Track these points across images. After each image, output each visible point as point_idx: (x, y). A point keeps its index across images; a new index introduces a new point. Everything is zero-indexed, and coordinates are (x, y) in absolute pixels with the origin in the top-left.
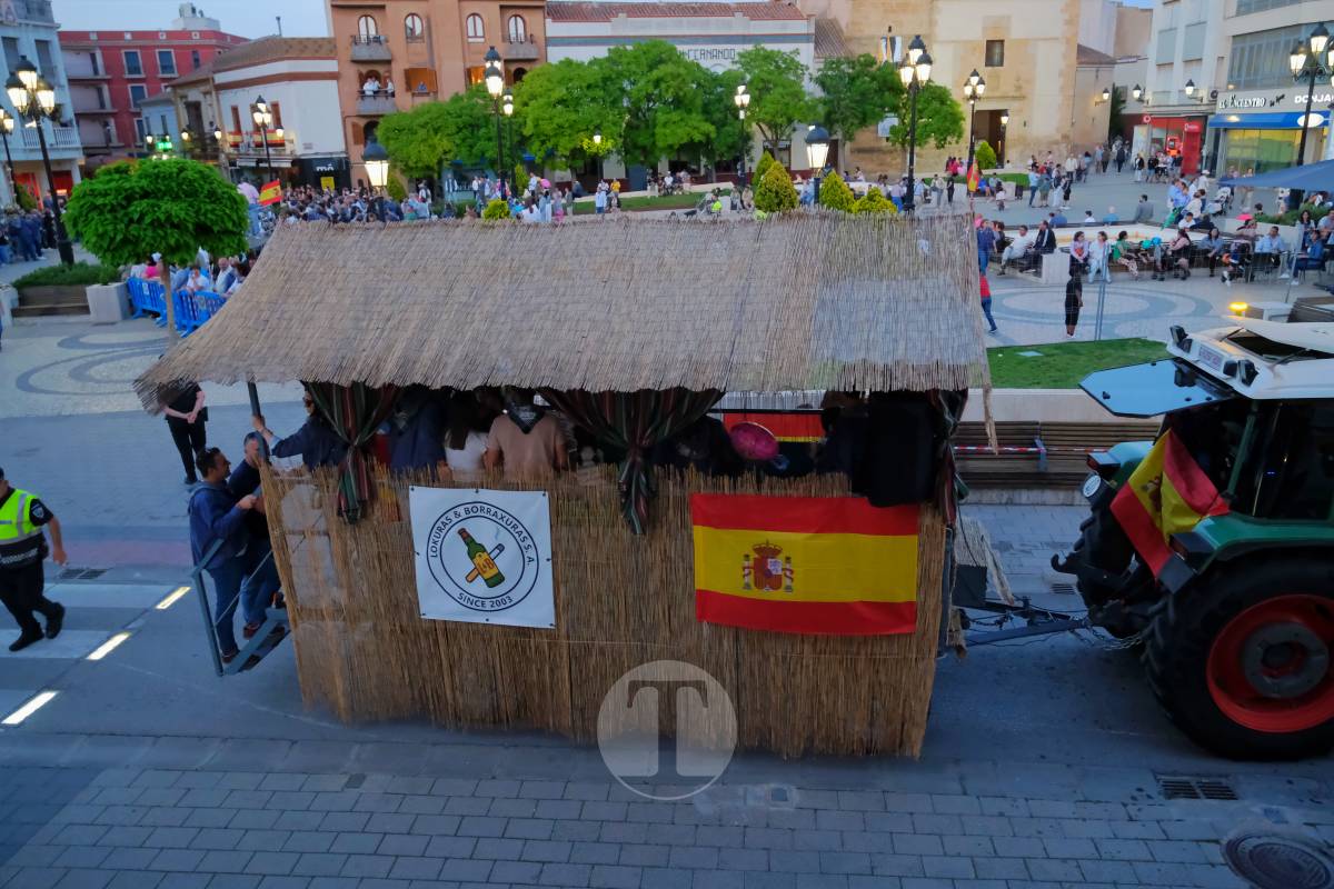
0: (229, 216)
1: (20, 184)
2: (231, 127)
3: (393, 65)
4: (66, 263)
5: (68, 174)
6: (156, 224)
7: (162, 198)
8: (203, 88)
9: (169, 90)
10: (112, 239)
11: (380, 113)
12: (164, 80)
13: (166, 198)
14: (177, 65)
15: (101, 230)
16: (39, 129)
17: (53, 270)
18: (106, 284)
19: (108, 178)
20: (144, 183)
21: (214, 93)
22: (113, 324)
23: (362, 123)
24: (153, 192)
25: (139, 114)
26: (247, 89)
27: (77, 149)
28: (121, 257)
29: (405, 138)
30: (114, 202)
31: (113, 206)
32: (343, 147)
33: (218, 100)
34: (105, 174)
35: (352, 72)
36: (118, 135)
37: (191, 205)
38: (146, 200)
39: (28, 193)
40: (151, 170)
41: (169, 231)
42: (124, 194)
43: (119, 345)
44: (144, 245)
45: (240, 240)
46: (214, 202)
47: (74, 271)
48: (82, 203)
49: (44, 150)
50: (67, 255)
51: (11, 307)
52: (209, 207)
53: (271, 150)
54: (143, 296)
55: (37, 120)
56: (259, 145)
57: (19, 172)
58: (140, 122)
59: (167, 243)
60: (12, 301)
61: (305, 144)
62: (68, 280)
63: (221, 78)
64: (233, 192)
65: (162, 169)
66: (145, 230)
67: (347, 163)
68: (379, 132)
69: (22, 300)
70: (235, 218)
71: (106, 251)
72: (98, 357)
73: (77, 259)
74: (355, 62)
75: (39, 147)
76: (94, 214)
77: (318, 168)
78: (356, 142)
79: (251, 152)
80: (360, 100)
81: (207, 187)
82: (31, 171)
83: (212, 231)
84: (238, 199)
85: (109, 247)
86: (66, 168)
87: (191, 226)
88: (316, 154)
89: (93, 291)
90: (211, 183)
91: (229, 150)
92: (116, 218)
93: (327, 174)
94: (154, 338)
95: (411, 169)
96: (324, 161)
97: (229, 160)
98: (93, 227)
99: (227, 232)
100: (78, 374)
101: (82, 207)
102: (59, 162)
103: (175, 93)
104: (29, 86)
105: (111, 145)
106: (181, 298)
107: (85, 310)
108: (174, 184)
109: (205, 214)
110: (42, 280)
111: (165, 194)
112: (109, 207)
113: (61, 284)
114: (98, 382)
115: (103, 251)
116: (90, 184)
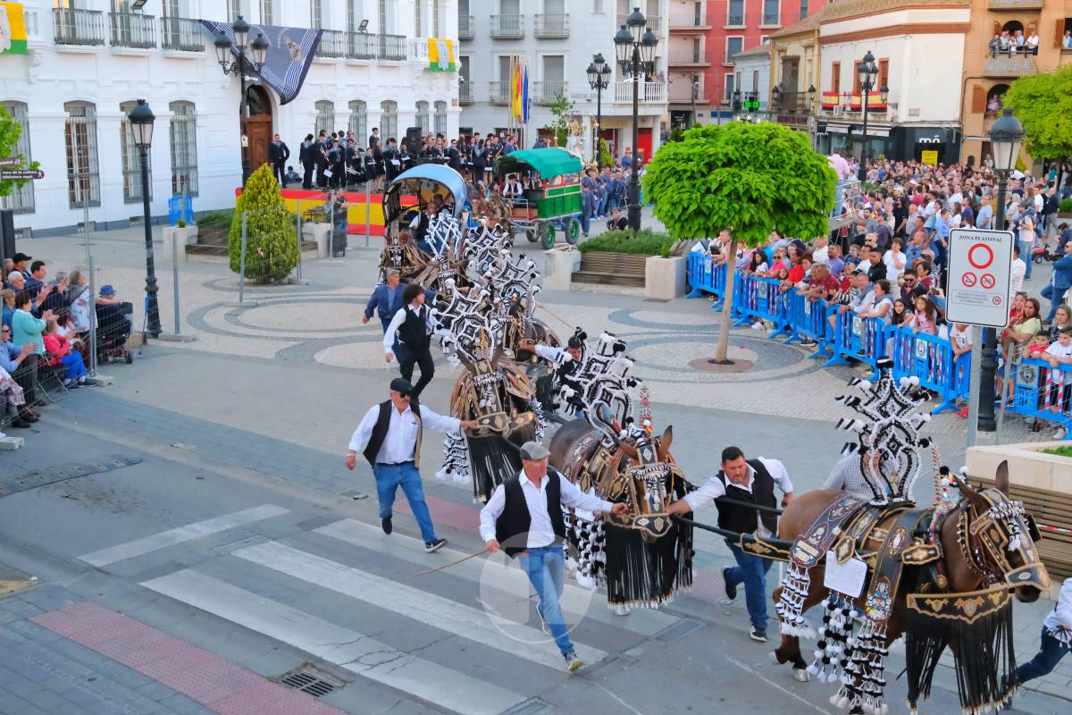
0: (814, 194)
1: (603, 139)
2: (827, 85)
3: (1043, 13)
4: (632, 229)
5: (650, 130)
6: (734, 196)
7: (745, 168)
8: (805, 42)
9: (768, 42)
10: (685, 209)
11: (1015, 75)
12: (764, 31)
13: (749, 167)
14: (782, 15)
15: (676, 198)
16: (636, 85)
18: (667, 256)
19: (694, 141)
20: (730, 149)
21: (816, 47)
22: (665, 301)
23: (988, 86)
24: (737, 160)
25: (731, 68)
26: (854, 42)
27: (664, 105)
28: (690, 228)
29: (1041, 106)
30: (695, 169)
31: (693, 172)
32: (957, 115)
33: (820, 55)
34: (692, 137)
35: (986, 24)
36: (706, 90)
37: (773, 178)
38: (727, 169)
39: (608, 150)
40: (740, 135)
41: (745, 205)
42: (707, 160)
43: (668, 326)
44: (716, 218)
45: (820, 221)
46: (800, 176)
47: (638, 238)
48: (663, 167)
49: (635, 106)
51: (572, 270)
52: (793, 181)
53: (870, 116)
54: (702, 274)
55: (636, 75)
56: (856, 109)
57: (604, 127)
58: (730, 77)
59: (740, 220)
60: (574, 265)
61: (910, 110)
62: (631, 248)
63: (827, 30)
64: (823, 167)
65: (752, 137)
66: (720, 201)
67: (959, 135)
68: (1007, 100)
69: (583, 264)
70: (820, 196)
71: (676, 222)
72: (645, 337)
73: (644, 226)
74: (991, 10)
75: (632, 102)
76: (672, 180)
77: (920, 141)
78: (975, 110)
79: (846, 116)
80: (990, 58)
81: (795, 157)
82: (617, 127)
83: (791, 209)
84: (827, 175)
85: (680, 217)
86: (648, 125)
87: (769, 202)
88: (923, 121)
89: (653, 262)
90: (800, 154)
91: (820, 112)
92: (694, 186)
93: (931, 147)
94: (705, 323)
95: (1043, 146)
96: (930, 131)
97: (819, 123)
98: (669, 194)
99: (808, 212)
101: (662, 172)
102: (645, 118)
103: (774, 47)
104: (636, 40)
105: (696, 101)
106: (742, 281)
107: (641, 282)
108: (760, 153)
109: (788, 189)
110: (606, 245)
111: (749, 164)
112: (689, 174)
113: (624, 251)
115: (673, 221)
116: (673, 147)
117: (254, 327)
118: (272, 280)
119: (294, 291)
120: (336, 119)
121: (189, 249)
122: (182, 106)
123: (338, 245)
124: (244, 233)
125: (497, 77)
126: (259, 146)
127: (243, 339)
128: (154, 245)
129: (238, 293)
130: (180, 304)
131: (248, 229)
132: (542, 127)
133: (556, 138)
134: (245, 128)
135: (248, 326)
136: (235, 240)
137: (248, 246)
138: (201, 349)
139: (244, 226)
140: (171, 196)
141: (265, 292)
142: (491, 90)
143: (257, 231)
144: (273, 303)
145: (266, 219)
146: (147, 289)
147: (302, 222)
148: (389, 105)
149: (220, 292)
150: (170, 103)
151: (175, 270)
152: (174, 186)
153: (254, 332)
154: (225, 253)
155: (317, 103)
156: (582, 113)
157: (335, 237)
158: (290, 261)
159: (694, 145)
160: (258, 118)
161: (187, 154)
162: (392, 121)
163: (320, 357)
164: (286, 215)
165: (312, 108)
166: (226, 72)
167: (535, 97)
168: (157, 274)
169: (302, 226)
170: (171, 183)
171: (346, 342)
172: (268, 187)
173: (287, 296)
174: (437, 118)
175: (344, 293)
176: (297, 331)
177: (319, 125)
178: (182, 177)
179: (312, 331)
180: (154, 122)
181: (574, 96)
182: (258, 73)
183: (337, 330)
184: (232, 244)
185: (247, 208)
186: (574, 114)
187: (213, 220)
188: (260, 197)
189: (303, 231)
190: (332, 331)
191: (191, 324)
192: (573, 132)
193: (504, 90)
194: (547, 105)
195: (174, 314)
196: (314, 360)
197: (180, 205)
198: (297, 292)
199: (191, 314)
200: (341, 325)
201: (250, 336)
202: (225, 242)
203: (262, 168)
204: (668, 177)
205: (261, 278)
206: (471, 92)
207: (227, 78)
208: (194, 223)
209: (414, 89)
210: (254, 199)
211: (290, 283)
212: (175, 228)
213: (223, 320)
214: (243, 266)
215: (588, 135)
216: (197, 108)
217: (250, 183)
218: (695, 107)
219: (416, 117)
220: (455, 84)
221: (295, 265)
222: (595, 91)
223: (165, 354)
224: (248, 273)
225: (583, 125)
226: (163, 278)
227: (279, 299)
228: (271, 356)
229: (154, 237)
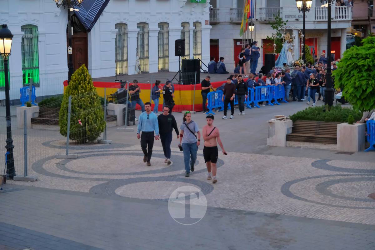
1: (307, 45)
5: (339, 39)
10: (364, 91)
15: (357, 84)
16: (329, 8)
17: (317, 109)
18: (351, 123)
22: (351, 153)
27: (349, 21)
28: (368, 104)
30: (371, 64)
31: (369, 66)
34: (368, 43)
39: (310, 52)
43: (353, 170)
47: (331, 112)
48: (349, 63)
49: (329, 22)
50: (329, 99)
51: (287, 134)
55: (329, 2)
57: (308, 37)
60: (288, 130)
62: (327, 117)
69: (294, 129)
71: (358, 99)
72: (337, 178)
75: (327, 20)
76: (355, 72)
82: (316, 37)
85: (360, 96)
86: (338, 35)
89: (342, 127)
92: (370, 75)
98: (353, 81)
100: (322, 188)
101: (348, 66)
102: (336, 30)
105: (371, 18)
107: (334, 141)
110: (309, 116)
112: (366, 68)
113: (322, 120)
114: (334, 196)
115: (356, 99)
116: (355, 50)
117: (76, 172)
118: (88, 141)
119: (101, 148)
120: (129, 35)
121: (33, 121)
122: (29, 28)
123: (129, 118)
124: (70, 110)
125: (235, 6)
126: (78, 53)
127: (69, 180)
128: (12, 118)
129: (66, 150)
130: (28, 156)
131: (72, 107)
132: (265, 37)
133: (275, 45)
134: (70, 41)
135: (72, 171)
136: (64, 115)
137: (72, 119)
138: (41, 187)
139: (70, 106)
140: (21, 87)
141: (82, 148)
142: (231, 14)
143: (78, 108)
144: (88, 156)
145: (84, 100)
146: (6, 147)
147: (107, 103)
148: (163, 25)
149: (53, 149)
150: (22, 27)
151: (25, 135)
152: (24, 80)
153: (76, 175)
154: (56, 123)
155: (116, 25)
156: (292, 27)
157: (128, 112)
158: (99, 128)
159: (369, 49)
160: (78, 36)
161: (33, 59)
162: (166, 36)
163: (119, 191)
164: (97, 98)
165: (113, 28)
166: (58, 5)
167: (260, 18)
168: (13, 137)
169: (107, 105)
170: (22, 78)
171: (136, 182)
172: (85, 80)
173: (97, 151)
174: (195, 33)
175: (135, 149)
176: (104, 174)
177: (118, 39)
178: (29, 74)
179: (113, 174)
180: (13, 38)
181: (287, 17)
182: (79, 6)
183: (130, 174)
184: (62, 117)
185: (72, 94)
186: (287, 29)
187: (49, 102)
188: (80, 86)
189: (107, 109)
190: (127, 174)
191: (35, 170)
192: (286, 41)
193: (240, 14)
194: (269, 23)
195: (24, 163)
196: (115, 193)
197: (28, 92)
198: (104, 149)
199: (35, 164)
200: (132, 171)
201: (73, 178)
202: (57, 116)
203: (81, 68)
204: (352, 70)
205: (80, 139)
206: (217, 15)
207: (59, 10)
208: (37, 104)
209: (180, 15)
210: (76, 88)
211: (99, 142)
212: (25, 107)
213: (55, 166)
214: (68, 132)
215: (296, 42)
216: (39, 30)
217: (73, 77)
218: (371, 22)
219: (181, 33)
220: (207, 10)
221: (102, 131)
222: (301, 13)
223: (17, 190)
224: (72, 136)
225: (293, 36)
226: (17, 140)
227: (92, 153)
228: (87, 191)
229: (12, 114)
